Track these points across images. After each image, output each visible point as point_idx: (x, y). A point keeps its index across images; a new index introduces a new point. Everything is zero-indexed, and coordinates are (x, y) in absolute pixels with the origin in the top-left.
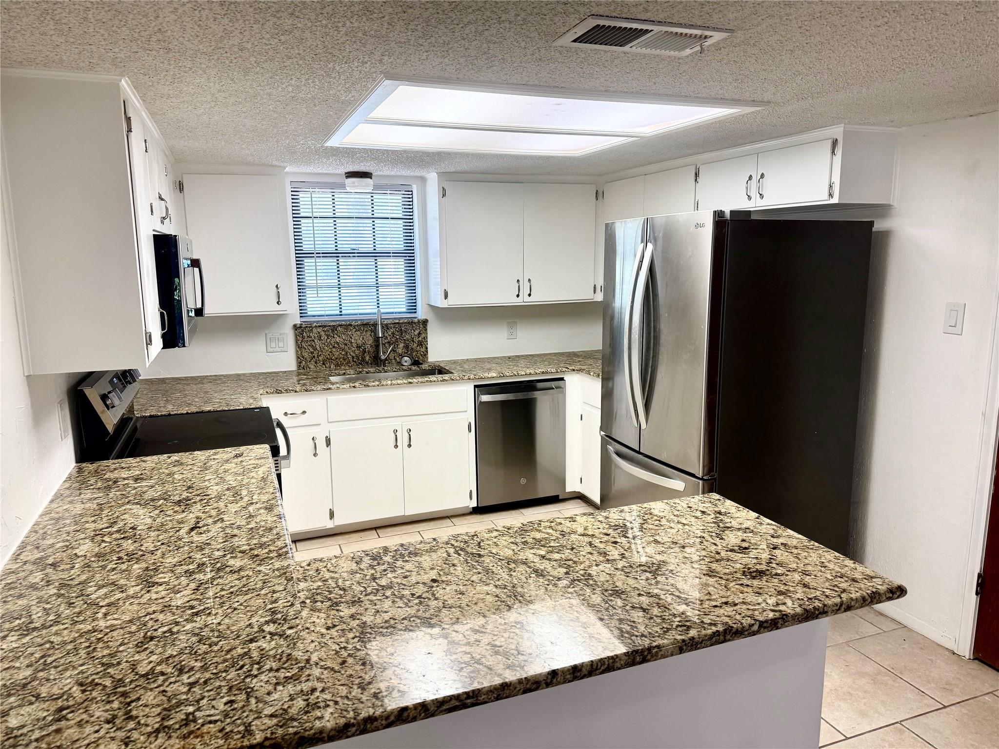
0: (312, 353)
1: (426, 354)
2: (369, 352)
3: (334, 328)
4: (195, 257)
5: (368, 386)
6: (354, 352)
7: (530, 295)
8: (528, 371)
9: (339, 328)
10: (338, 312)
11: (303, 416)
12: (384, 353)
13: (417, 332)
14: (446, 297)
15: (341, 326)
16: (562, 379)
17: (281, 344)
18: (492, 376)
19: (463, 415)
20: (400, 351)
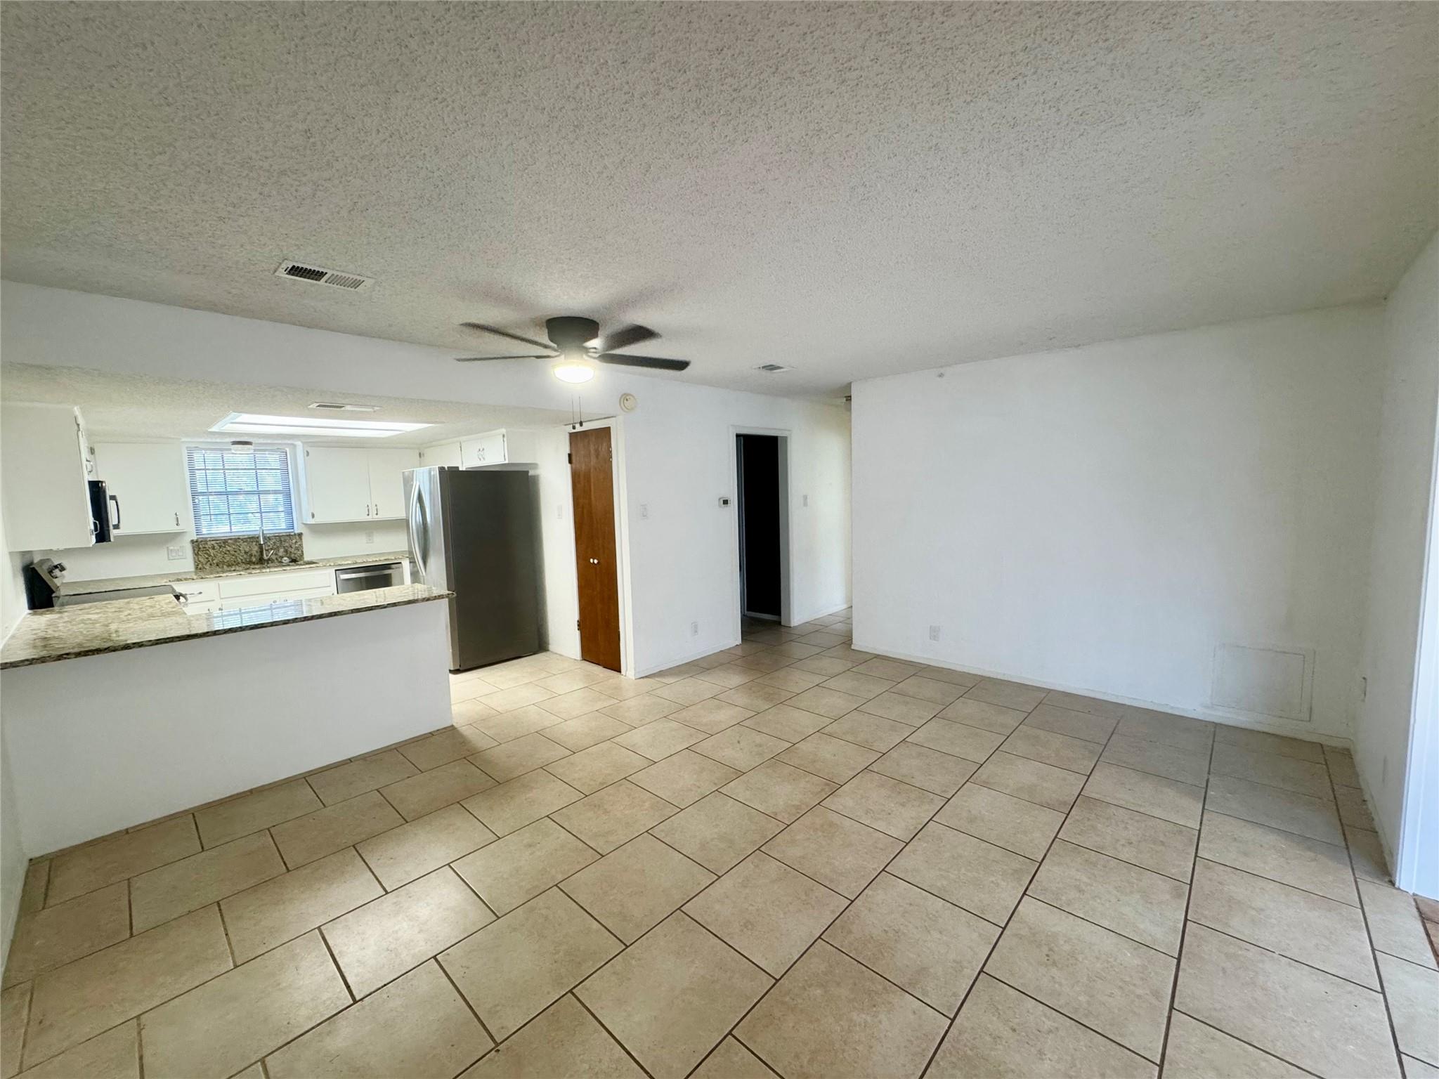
0: (207, 558)
1: (302, 555)
2: (255, 556)
3: (225, 542)
4: (113, 494)
5: (251, 573)
6: (242, 556)
7: (377, 514)
8: (375, 559)
9: (229, 541)
10: (229, 531)
11: (200, 595)
12: (267, 556)
13: (294, 541)
14: (313, 516)
15: (231, 539)
16: (400, 563)
17: (181, 554)
18: (348, 563)
19: (328, 589)
20: (280, 554)
